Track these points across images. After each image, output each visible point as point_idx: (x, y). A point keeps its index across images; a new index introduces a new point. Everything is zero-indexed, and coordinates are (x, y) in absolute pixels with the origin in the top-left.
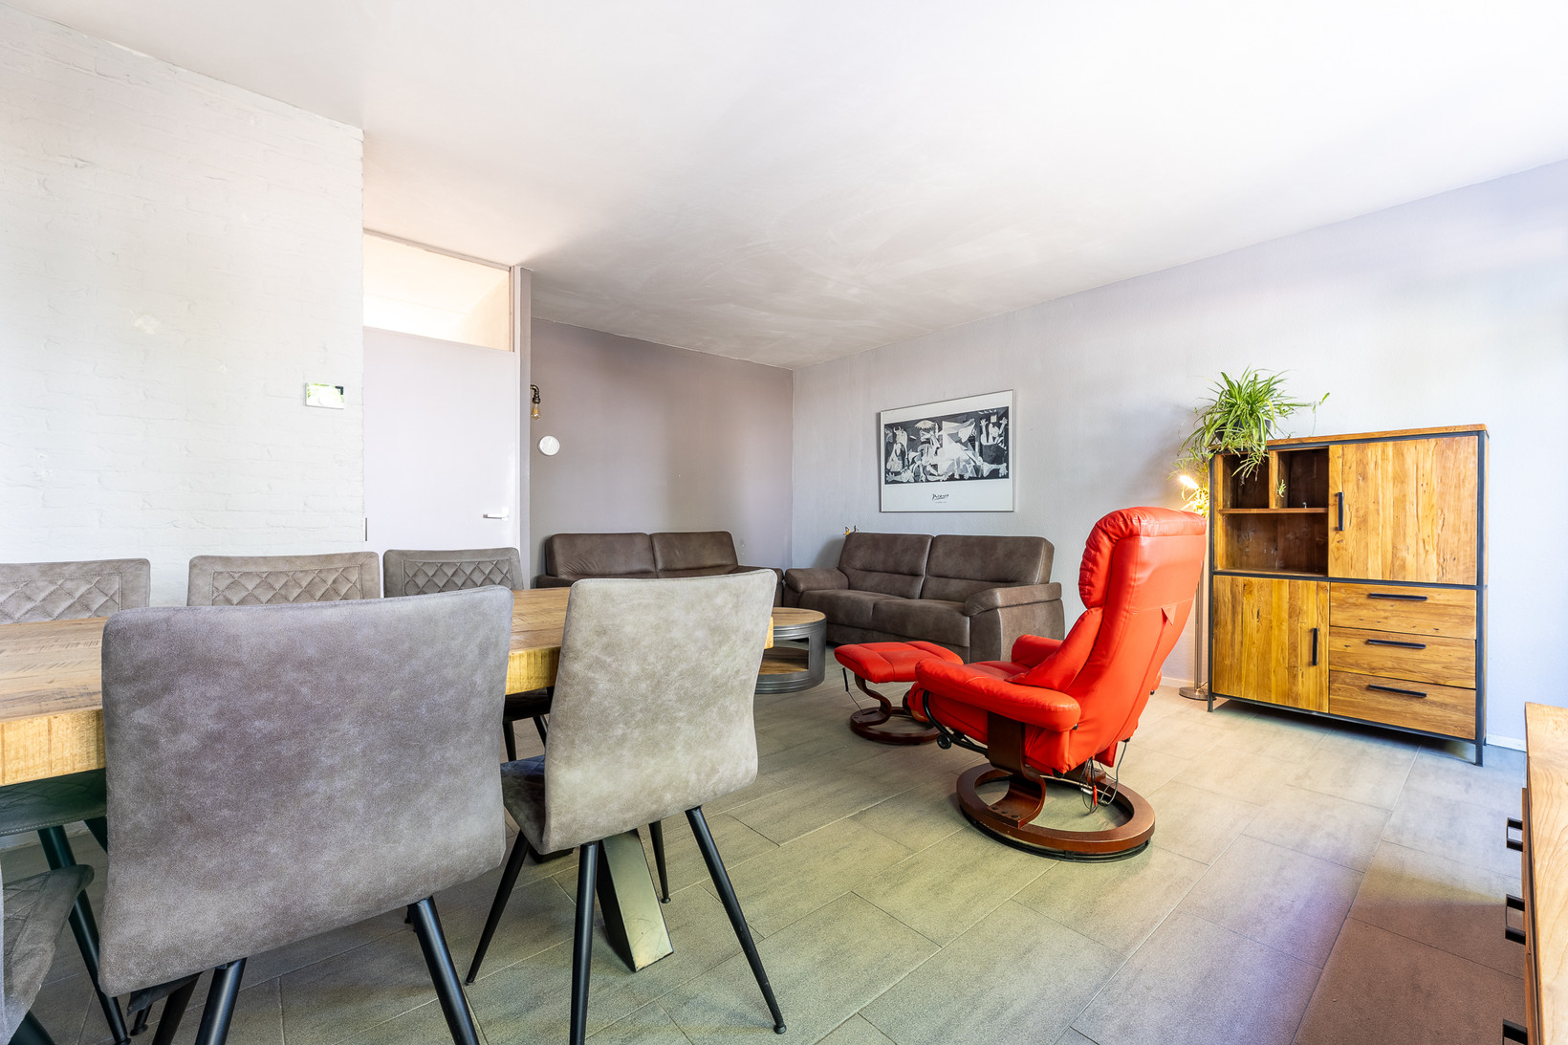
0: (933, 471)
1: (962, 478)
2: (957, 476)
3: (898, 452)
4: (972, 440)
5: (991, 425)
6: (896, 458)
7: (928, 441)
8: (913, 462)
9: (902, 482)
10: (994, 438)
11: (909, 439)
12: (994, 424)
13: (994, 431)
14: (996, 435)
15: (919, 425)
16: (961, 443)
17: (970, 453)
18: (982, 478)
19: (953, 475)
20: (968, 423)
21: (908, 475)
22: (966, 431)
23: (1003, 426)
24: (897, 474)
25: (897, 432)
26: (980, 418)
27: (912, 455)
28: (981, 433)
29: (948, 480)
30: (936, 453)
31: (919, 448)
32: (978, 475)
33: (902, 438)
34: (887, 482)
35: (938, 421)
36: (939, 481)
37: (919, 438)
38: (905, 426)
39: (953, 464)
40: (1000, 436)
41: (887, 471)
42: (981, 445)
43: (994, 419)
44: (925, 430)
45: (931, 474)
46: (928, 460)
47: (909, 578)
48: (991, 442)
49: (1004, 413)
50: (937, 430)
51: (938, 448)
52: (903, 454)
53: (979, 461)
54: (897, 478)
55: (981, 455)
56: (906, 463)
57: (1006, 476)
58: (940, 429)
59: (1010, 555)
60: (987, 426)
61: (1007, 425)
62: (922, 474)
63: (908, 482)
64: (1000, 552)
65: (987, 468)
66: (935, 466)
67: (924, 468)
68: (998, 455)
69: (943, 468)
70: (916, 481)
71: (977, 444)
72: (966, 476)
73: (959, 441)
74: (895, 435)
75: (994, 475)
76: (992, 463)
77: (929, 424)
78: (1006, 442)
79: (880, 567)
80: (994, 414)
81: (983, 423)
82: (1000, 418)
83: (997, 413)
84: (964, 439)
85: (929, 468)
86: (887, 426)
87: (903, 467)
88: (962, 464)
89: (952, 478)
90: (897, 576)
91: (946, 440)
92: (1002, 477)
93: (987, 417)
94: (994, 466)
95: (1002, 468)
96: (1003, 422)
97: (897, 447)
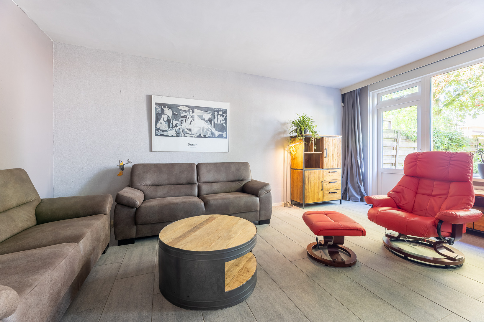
0: (188, 132)
1: (205, 136)
2: (202, 136)
3: (166, 120)
4: (210, 120)
5: (219, 115)
6: (163, 123)
7: (186, 117)
8: (176, 126)
9: (168, 136)
10: (221, 121)
11: (173, 114)
12: (221, 115)
13: (221, 118)
14: (221, 120)
15: (180, 108)
16: (205, 121)
17: (209, 126)
18: (215, 137)
19: (200, 135)
20: (209, 112)
21: (172, 132)
22: (207, 116)
23: (224, 117)
24: (164, 131)
25: (165, 109)
26: (215, 112)
27: (175, 122)
28: (215, 118)
29: (197, 137)
30: (191, 123)
31: (180, 119)
32: (213, 136)
33: (168, 113)
34: (156, 135)
35: (192, 108)
36: (192, 137)
37: (180, 114)
38: (170, 107)
39: (200, 130)
40: (223, 121)
41: (157, 129)
42: (214, 123)
43: (221, 113)
44: (184, 111)
45: (187, 133)
46: (185, 126)
47: (188, 186)
48: (219, 122)
49: (225, 112)
50: (191, 112)
51: (191, 121)
52: (169, 121)
53: (214, 130)
54: (165, 133)
55: (214, 127)
56: (171, 126)
57: (226, 138)
58: (193, 112)
59: (238, 170)
60: (217, 115)
61: (226, 117)
62: (182, 133)
63: (172, 136)
64: (233, 169)
65: (217, 133)
66: (190, 130)
67: (183, 130)
68: (222, 128)
69: (195, 130)
70: (177, 136)
71: (213, 122)
72: (207, 136)
73: (204, 120)
74: (163, 111)
75: (220, 136)
76: (220, 131)
77: (186, 109)
78: (226, 123)
79: (166, 182)
80: (221, 111)
81: (216, 114)
82: (223, 113)
83: (222, 111)
84: (206, 119)
85: (186, 130)
86: (156, 104)
87: (169, 128)
88: (205, 130)
89: (199, 136)
90: (179, 186)
91: (196, 118)
92: (224, 138)
93: (218, 111)
94: (220, 133)
95: (224, 134)
96: (225, 115)
97: (165, 117)
